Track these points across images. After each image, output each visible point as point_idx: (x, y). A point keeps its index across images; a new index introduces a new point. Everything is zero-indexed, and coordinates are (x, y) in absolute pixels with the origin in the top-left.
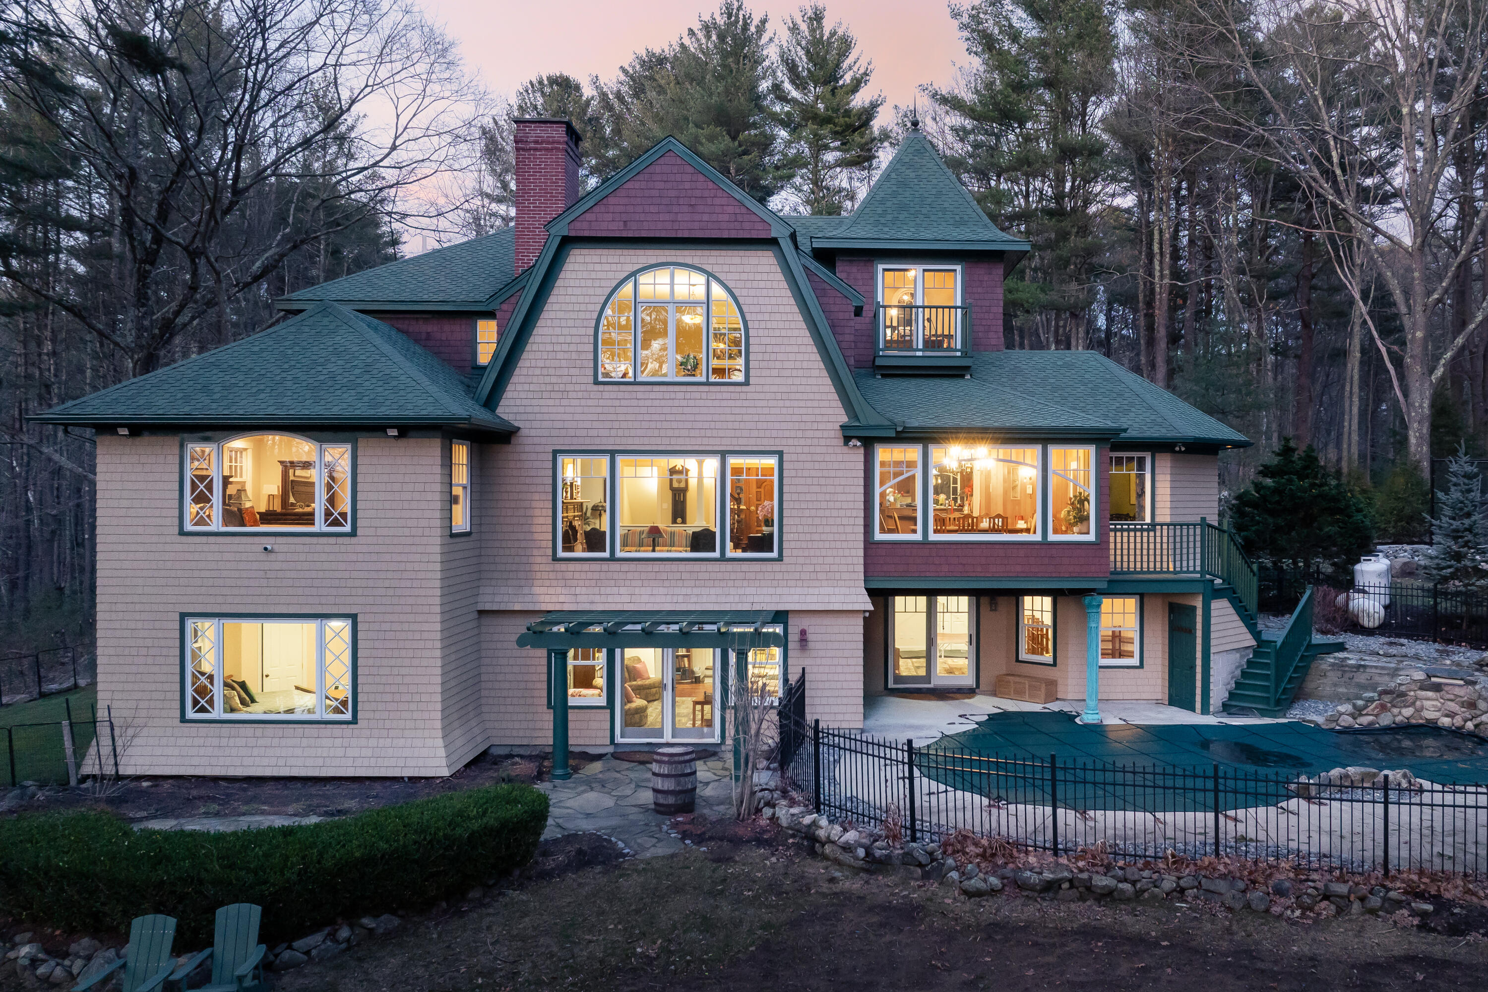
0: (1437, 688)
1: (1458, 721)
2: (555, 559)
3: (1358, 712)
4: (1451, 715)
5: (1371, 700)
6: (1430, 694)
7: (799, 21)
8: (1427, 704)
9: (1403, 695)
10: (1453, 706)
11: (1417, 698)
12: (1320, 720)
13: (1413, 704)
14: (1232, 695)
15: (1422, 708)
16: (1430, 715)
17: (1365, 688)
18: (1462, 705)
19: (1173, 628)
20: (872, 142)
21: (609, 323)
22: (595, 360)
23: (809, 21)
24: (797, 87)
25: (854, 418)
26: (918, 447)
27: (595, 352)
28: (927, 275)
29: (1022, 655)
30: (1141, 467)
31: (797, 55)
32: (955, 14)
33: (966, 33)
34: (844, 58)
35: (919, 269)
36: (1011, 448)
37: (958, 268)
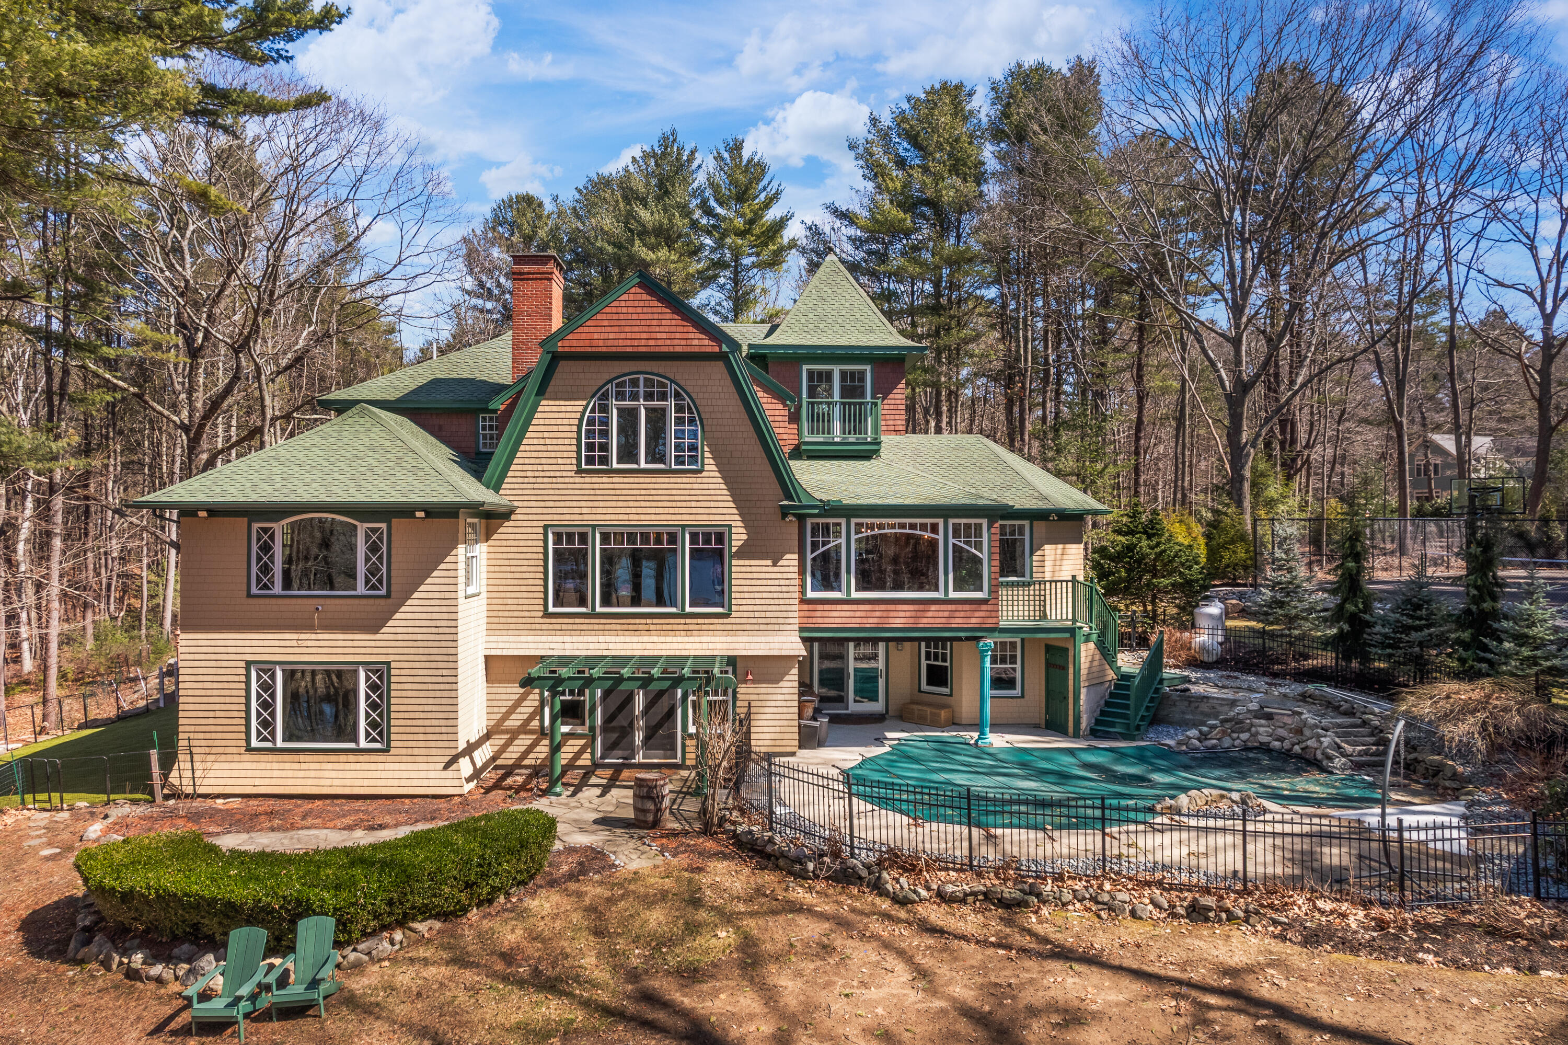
0: (1269, 717)
1: (1287, 744)
2: (547, 614)
3: (1203, 737)
4: (1281, 739)
5: (1213, 727)
6: (1263, 722)
7: (722, 150)
8: (1261, 730)
9: (1241, 722)
10: (1282, 732)
11: (1252, 725)
12: (1171, 742)
13: (1249, 730)
14: (1098, 722)
15: (1257, 733)
16: (1263, 739)
17: (1209, 716)
18: (1290, 731)
19: (1049, 665)
20: (782, 249)
21: (591, 422)
22: (579, 452)
23: (730, 150)
24: (721, 204)
25: (790, 498)
26: (843, 521)
27: (579, 445)
28: (843, 374)
29: (924, 686)
30: (1021, 533)
31: (721, 179)
32: (852, 147)
33: (861, 162)
34: (759, 180)
35: (836, 369)
36: (918, 521)
37: (868, 368)
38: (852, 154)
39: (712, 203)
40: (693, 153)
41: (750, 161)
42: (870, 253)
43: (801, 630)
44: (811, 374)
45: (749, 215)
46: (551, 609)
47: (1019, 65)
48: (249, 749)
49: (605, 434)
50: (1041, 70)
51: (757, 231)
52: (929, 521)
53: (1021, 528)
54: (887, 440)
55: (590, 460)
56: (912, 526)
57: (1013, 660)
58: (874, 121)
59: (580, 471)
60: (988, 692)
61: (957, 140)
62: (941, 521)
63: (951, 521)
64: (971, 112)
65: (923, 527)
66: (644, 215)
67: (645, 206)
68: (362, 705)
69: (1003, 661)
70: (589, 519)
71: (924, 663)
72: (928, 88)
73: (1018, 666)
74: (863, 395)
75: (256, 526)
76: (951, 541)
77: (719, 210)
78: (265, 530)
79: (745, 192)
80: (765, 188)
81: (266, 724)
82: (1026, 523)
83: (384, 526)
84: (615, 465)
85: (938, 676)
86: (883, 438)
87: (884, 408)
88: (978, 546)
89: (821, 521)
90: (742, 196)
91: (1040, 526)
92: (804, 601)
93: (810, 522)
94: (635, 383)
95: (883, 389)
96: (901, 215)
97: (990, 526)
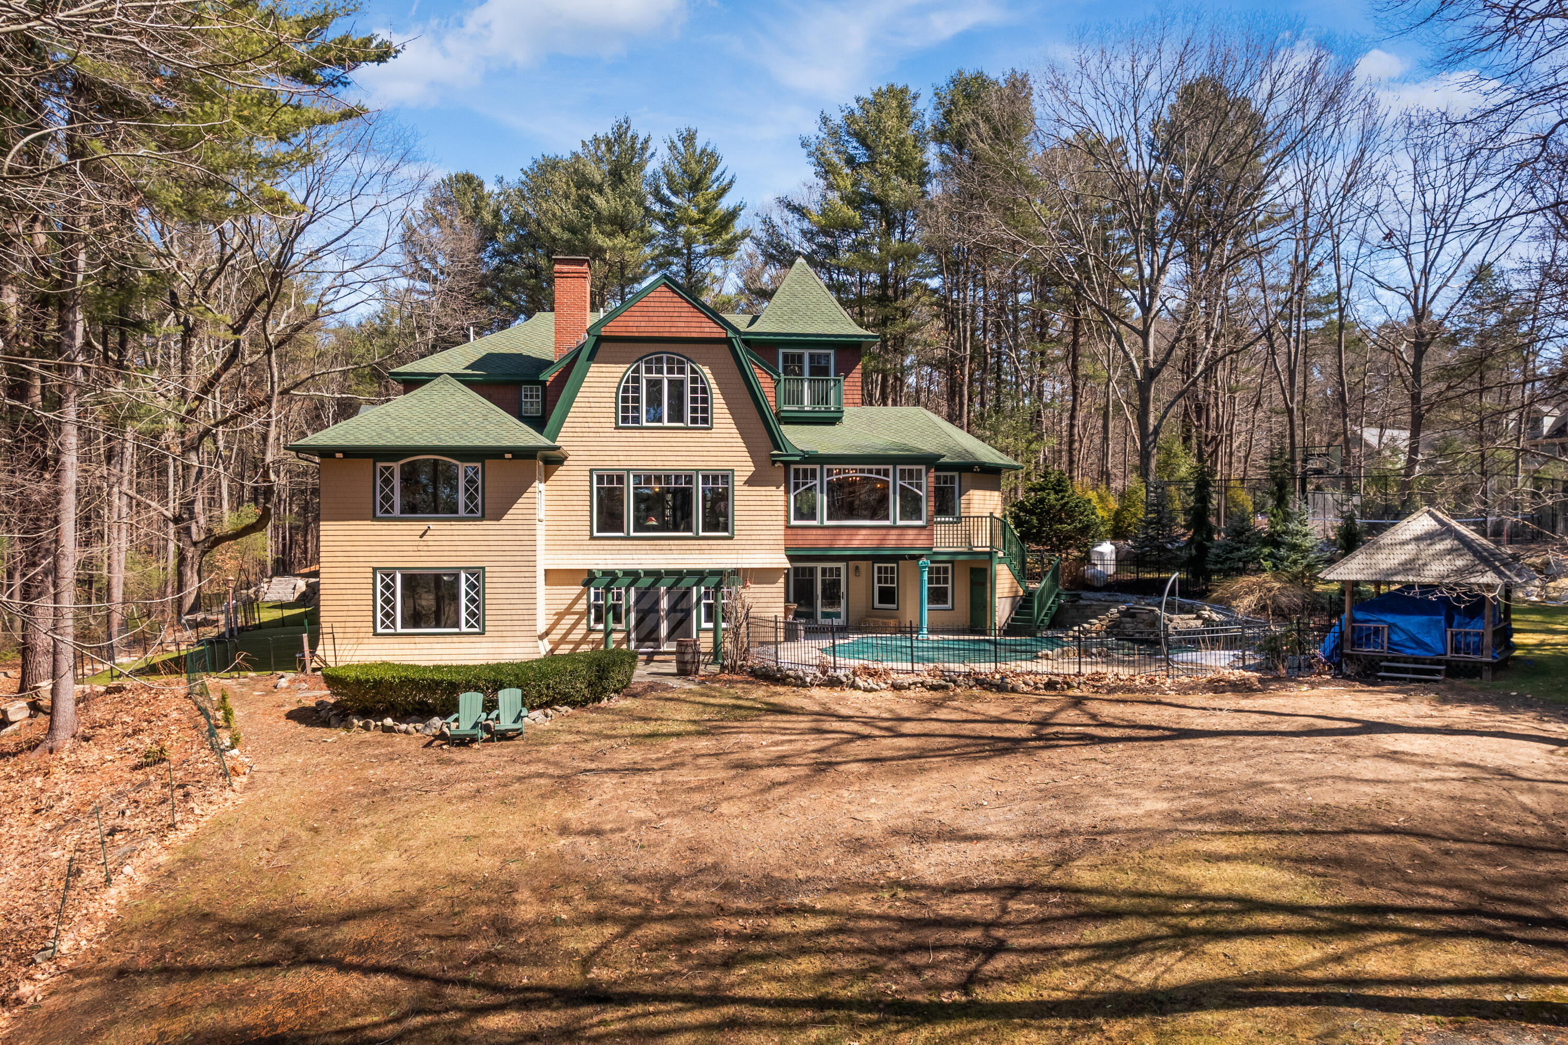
0: (1133, 615)
1: (1145, 635)
2: (592, 538)
4: (1142, 632)
5: (1093, 624)
6: (1129, 619)
7: (676, 140)
8: (1127, 625)
10: (1141, 626)
11: (1121, 622)
13: (1119, 626)
15: (1125, 628)
16: (1129, 632)
18: (1147, 625)
19: (973, 583)
20: (735, 239)
21: (626, 390)
22: (616, 413)
23: (684, 140)
24: (675, 193)
25: (780, 449)
26: (818, 467)
27: (617, 408)
28: (812, 356)
29: (877, 605)
30: (952, 482)
31: (675, 169)
32: (804, 145)
33: (813, 159)
34: (712, 169)
35: (806, 353)
36: (874, 467)
37: (832, 352)
38: (805, 151)
39: (666, 192)
40: (646, 141)
41: (703, 151)
42: (820, 245)
43: (786, 549)
44: (786, 356)
45: (703, 205)
46: (596, 534)
47: (960, 73)
48: (376, 634)
49: (636, 400)
50: (981, 81)
51: (711, 220)
52: (882, 467)
53: (953, 478)
54: (848, 410)
55: (625, 419)
56: (870, 471)
57: (946, 581)
58: (825, 120)
59: (617, 428)
60: (926, 606)
61: (903, 142)
62: (891, 467)
63: (899, 467)
64: (915, 116)
65: (878, 472)
66: (599, 201)
67: (600, 191)
68: (463, 601)
69: (938, 582)
70: (625, 464)
71: (876, 586)
72: (876, 90)
73: (949, 585)
74: (827, 374)
75: (380, 465)
76: (899, 482)
77: (673, 199)
78: (387, 468)
79: (699, 181)
80: (717, 179)
81: (387, 615)
82: (956, 474)
83: (479, 465)
84: (645, 424)
85: (888, 596)
86: (846, 409)
87: (845, 385)
88: (919, 487)
89: (801, 467)
90: (696, 185)
91: (967, 476)
92: (788, 527)
93: (793, 467)
94: (659, 361)
95: (845, 368)
96: (851, 213)
97: (927, 472)
